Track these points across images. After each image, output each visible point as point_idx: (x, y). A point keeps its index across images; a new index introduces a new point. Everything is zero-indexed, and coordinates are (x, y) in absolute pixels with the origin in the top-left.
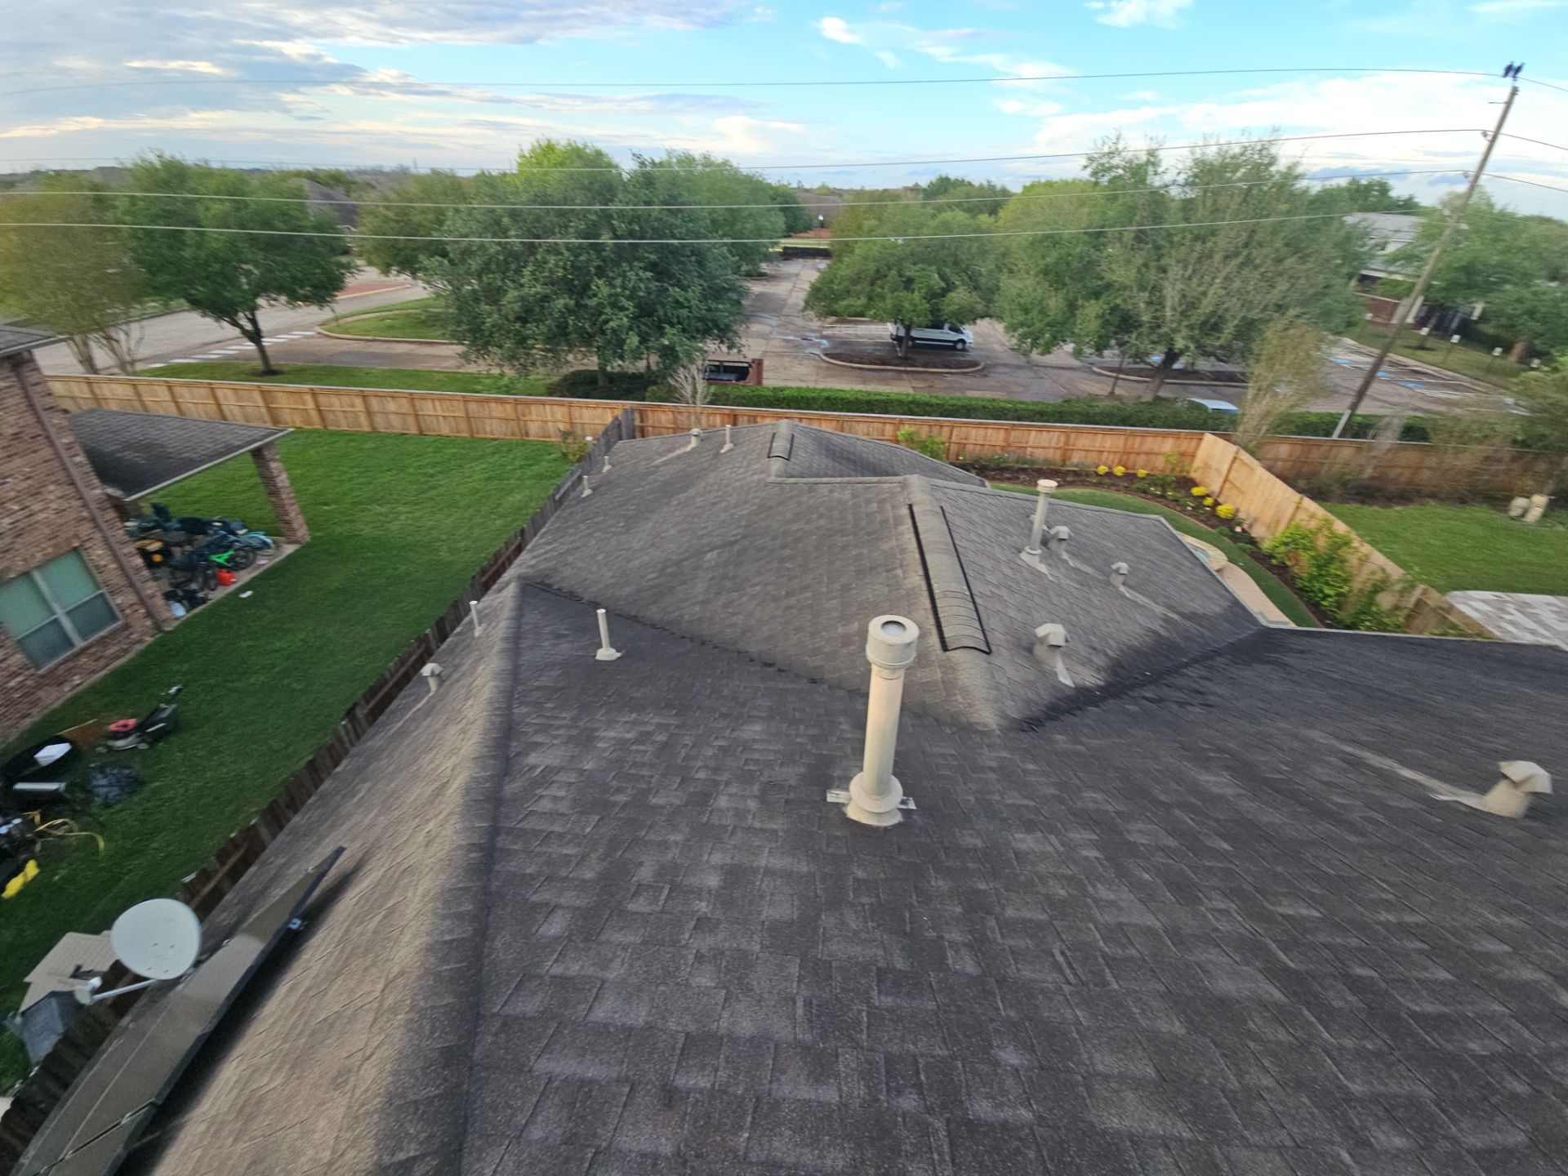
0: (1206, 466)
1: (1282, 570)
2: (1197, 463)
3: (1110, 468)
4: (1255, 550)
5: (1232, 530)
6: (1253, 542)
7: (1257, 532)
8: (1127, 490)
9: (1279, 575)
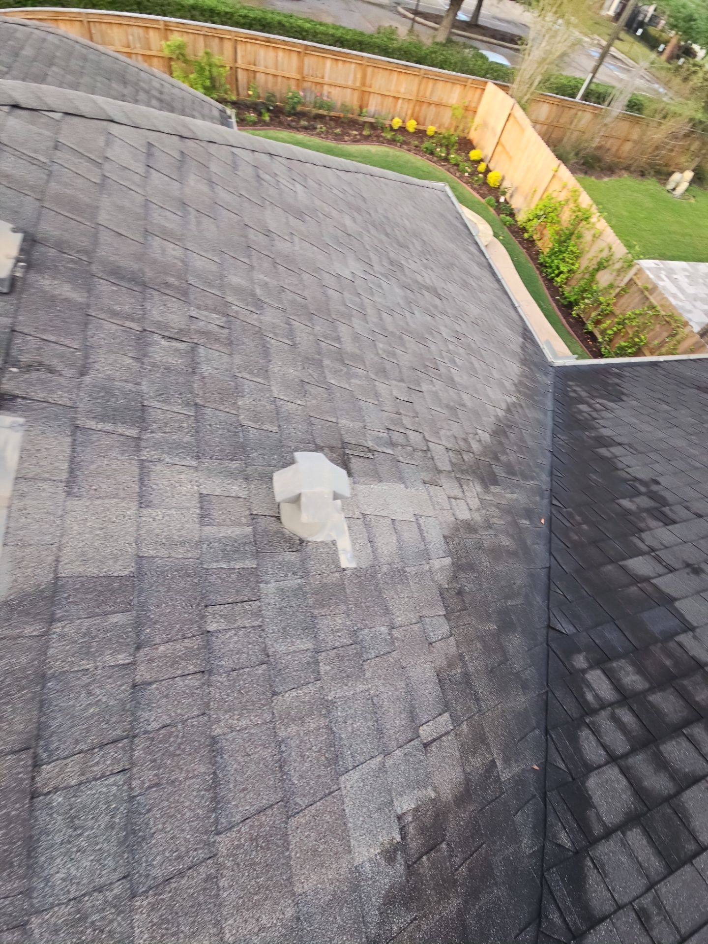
0: (485, 125)
1: (529, 244)
2: (478, 120)
3: (404, 122)
4: (513, 222)
5: (498, 201)
6: (512, 214)
7: (516, 203)
8: (417, 150)
9: (527, 249)
